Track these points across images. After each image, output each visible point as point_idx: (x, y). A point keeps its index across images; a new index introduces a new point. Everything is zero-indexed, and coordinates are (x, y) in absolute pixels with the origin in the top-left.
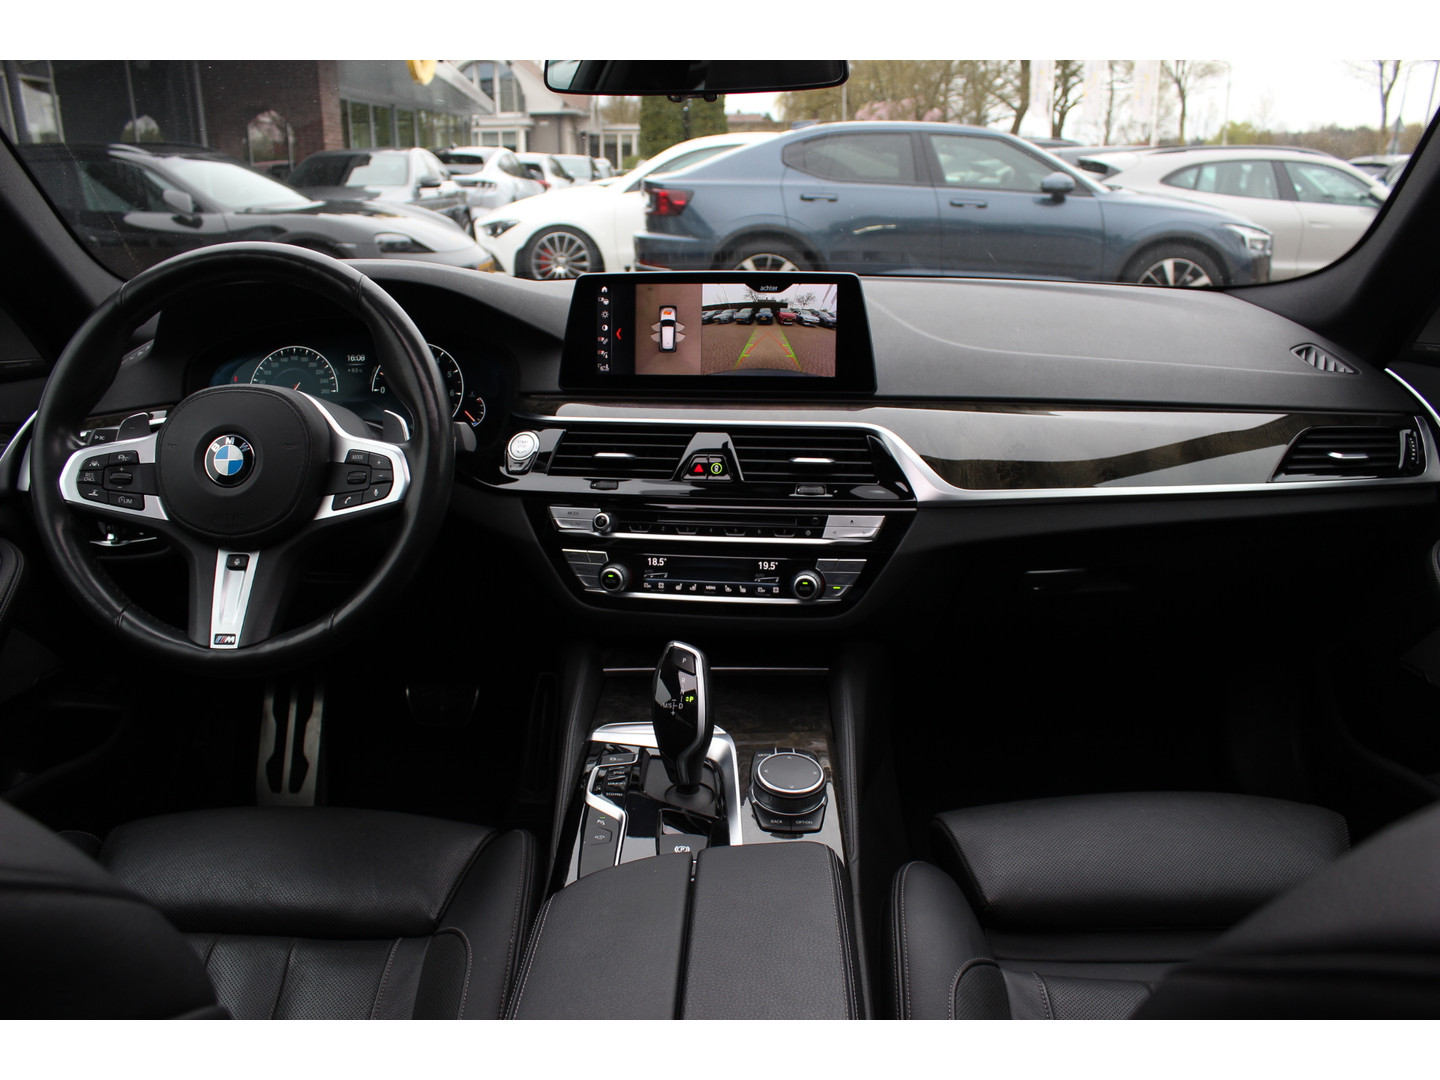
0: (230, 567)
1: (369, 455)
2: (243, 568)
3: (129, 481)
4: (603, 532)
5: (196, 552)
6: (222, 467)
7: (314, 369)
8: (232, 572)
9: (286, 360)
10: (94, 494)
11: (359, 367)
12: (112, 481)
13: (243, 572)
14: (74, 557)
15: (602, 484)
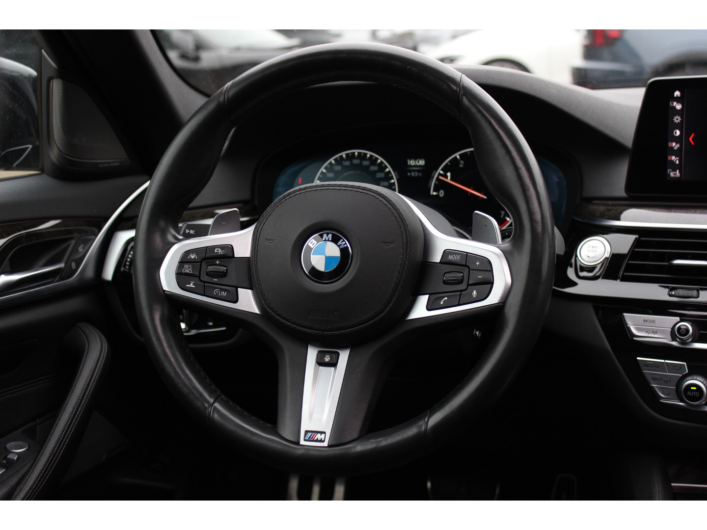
0: (320, 363)
1: (466, 255)
2: (333, 364)
3: (224, 275)
4: (683, 342)
5: (287, 347)
6: (318, 262)
7: (375, 172)
8: (321, 368)
9: (347, 163)
10: (191, 285)
11: (418, 171)
12: (208, 274)
13: (333, 368)
14: (170, 347)
15: (681, 292)
